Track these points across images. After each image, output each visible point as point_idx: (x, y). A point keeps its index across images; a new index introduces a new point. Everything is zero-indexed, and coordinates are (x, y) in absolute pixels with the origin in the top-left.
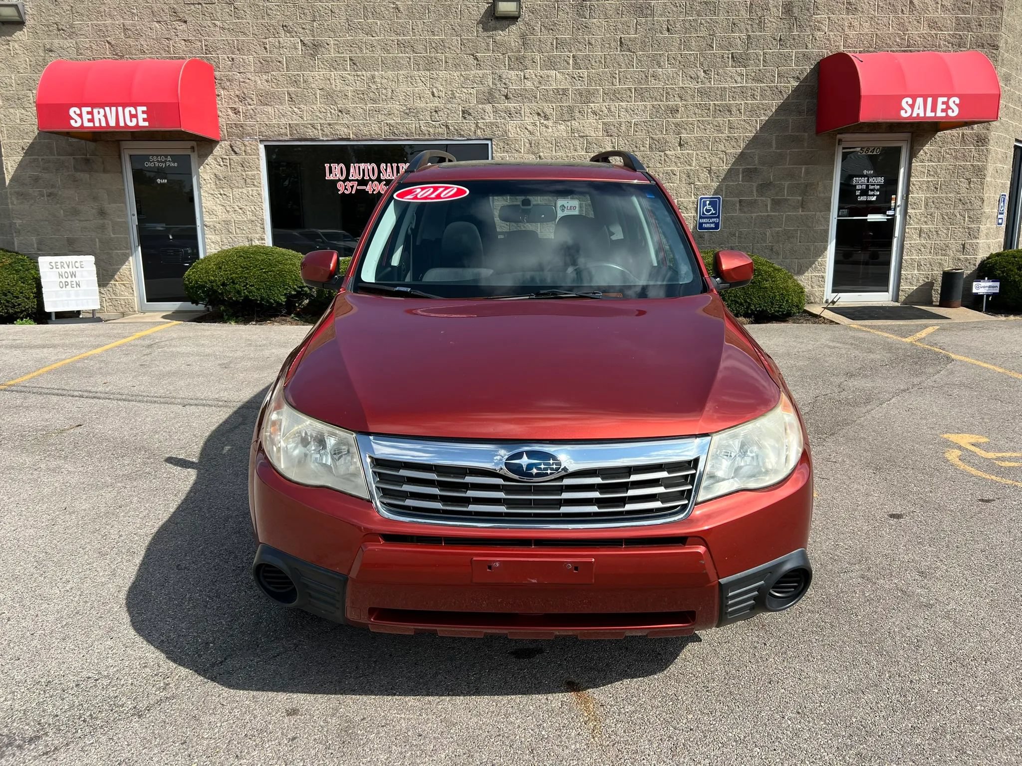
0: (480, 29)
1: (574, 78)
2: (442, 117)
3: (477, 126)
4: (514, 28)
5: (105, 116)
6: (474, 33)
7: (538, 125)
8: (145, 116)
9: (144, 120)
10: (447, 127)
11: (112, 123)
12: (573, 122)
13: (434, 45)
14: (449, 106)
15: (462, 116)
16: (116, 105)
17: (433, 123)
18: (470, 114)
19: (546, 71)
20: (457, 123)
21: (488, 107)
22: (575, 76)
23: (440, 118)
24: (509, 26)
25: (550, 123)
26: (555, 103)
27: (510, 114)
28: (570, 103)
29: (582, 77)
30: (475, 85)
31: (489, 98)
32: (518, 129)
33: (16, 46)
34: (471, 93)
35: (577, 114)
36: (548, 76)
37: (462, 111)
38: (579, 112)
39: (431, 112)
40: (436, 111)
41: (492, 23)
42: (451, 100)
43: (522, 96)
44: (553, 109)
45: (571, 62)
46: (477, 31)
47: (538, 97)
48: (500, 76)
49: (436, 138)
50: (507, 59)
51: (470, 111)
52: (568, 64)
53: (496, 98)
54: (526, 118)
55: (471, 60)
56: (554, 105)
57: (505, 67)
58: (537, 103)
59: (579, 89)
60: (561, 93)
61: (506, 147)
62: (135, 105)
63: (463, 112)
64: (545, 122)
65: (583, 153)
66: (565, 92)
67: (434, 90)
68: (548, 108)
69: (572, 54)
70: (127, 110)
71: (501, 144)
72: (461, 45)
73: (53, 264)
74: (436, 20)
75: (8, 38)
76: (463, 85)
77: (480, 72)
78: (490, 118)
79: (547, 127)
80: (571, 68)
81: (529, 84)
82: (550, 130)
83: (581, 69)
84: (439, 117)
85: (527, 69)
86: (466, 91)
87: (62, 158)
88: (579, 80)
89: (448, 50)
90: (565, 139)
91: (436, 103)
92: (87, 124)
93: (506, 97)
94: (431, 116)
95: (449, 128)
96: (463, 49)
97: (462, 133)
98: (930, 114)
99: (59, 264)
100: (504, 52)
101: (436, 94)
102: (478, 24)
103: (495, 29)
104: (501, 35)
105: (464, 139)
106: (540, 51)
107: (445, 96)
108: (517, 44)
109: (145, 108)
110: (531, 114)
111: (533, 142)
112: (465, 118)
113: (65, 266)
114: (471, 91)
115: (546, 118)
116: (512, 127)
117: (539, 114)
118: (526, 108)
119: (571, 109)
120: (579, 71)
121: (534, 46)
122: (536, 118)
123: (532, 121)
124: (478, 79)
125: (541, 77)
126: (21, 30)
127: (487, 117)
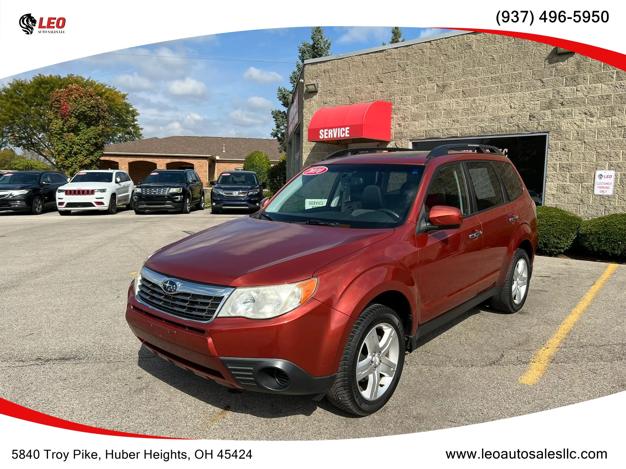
0: (547, 63)
1: (617, 87)
2: (515, 120)
3: (539, 124)
4: (571, 59)
5: (333, 133)
6: (543, 65)
7: (585, 121)
8: (348, 132)
9: (348, 134)
10: (518, 126)
11: (335, 136)
12: (614, 117)
13: (514, 77)
14: (521, 113)
15: (529, 119)
16: (338, 127)
17: (509, 124)
18: (534, 117)
19: (594, 84)
20: (525, 123)
21: (548, 112)
22: (618, 85)
23: (514, 121)
24: (568, 58)
25: (594, 119)
26: (599, 105)
27: (564, 115)
28: (613, 104)
29: (623, 86)
30: (540, 99)
31: (550, 106)
32: (569, 124)
33: (313, 102)
34: (536, 104)
35: (617, 111)
36: (595, 88)
37: (529, 115)
38: (619, 110)
39: (508, 118)
40: (511, 117)
41: (555, 58)
42: (522, 109)
43: (574, 102)
44: (598, 109)
45: (615, 76)
46: (545, 64)
47: (586, 102)
48: (558, 91)
49: (510, 133)
50: (564, 79)
51: (534, 115)
52: (612, 77)
53: (554, 105)
54: (576, 117)
55: (539, 83)
56: (599, 107)
57: (563, 85)
58: (585, 106)
59: (620, 94)
60: (605, 98)
61: (559, 136)
62: (345, 127)
63: (530, 116)
64: (590, 119)
65: (621, 138)
66: (608, 97)
67: (512, 104)
68: (592, 109)
69: (616, 71)
70: (342, 129)
71: (556, 135)
72: (533, 74)
73: (311, 203)
74: (518, 62)
75: (311, 99)
76: (532, 99)
77: (544, 90)
78: (549, 118)
79: (592, 122)
80: (615, 80)
81: (580, 94)
82: (595, 123)
83: (622, 80)
84: (513, 120)
85: (579, 84)
86: (533, 103)
87: (324, 153)
88: (621, 88)
89: (523, 78)
90: (606, 129)
91: (513, 112)
92: (326, 137)
93: (562, 104)
94: (508, 120)
95: (519, 127)
96: (533, 77)
97: (528, 129)
99: (313, 203)
100: (563, 75)
101: (513, 107)
102: (545, 60)
103: (558, 61)
104: (561, 65)
105: (529, 133)
106: (591, 71)
107: (519, 107)
108: (573, 69)
109: (348, 128)
110: (580, 114)
111: (580, 132)
112: (531, 120)
113: (316, 204)
114: (537, 102)
115: (592, 115)
116: (564, 124)
117: (586, 114)
118: (576, 111)
119: (612, 109)
120: (621, 82)
121: (585, 69)
122: (584, 116)
123: (581, 119)
124: (542, 94)
125: (590, 89)
126: (316, 95)
127: (547, 118)
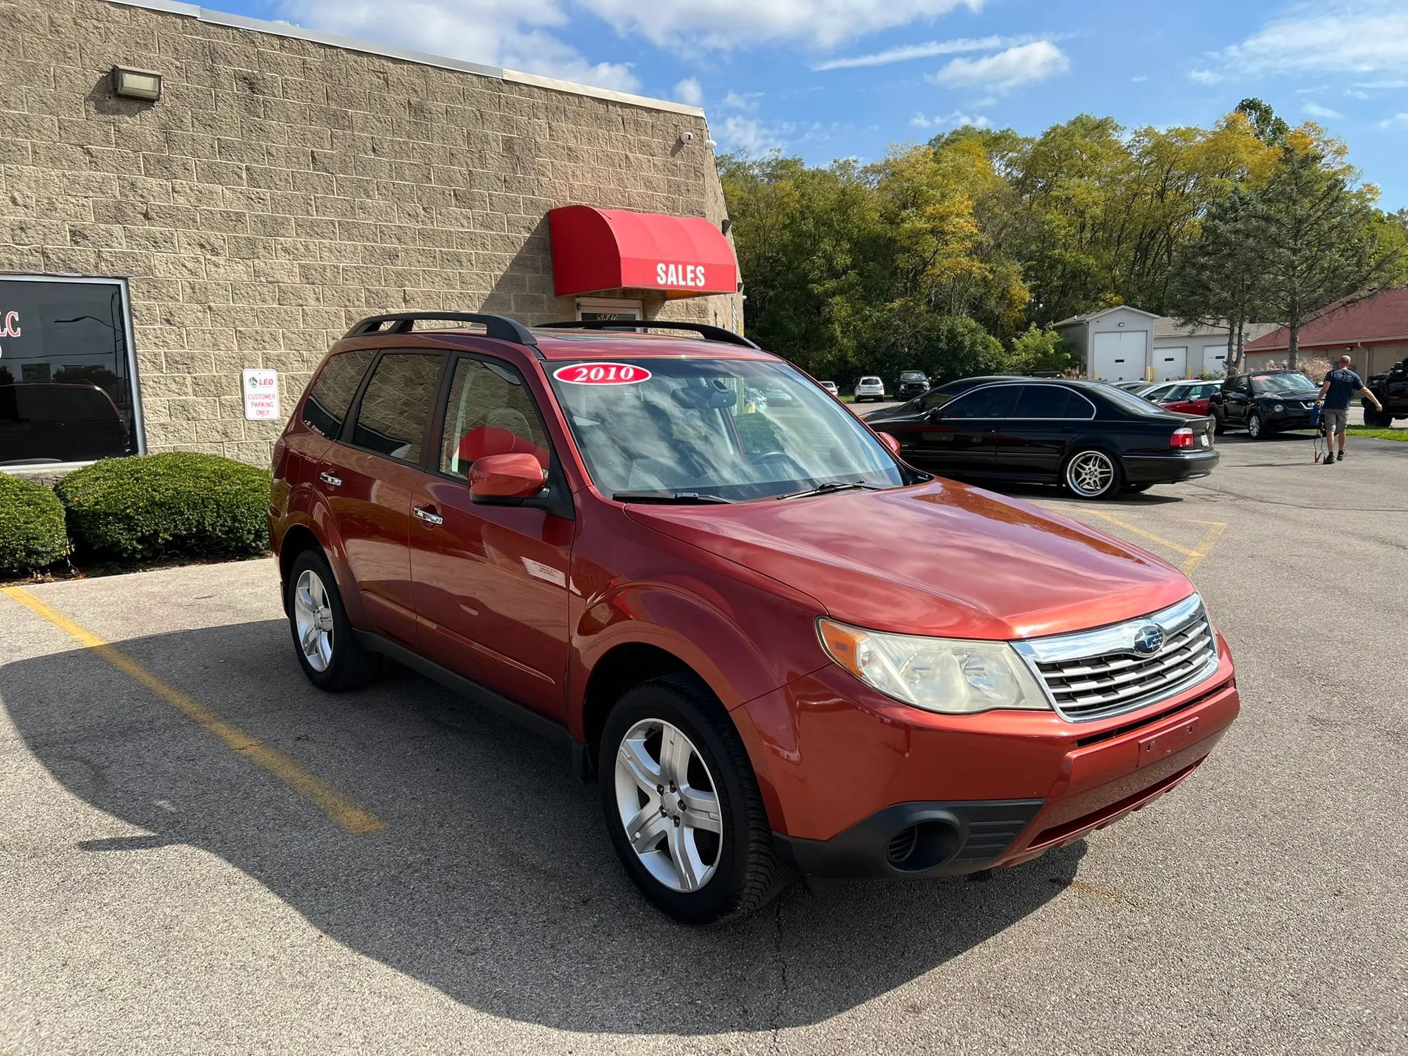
0: (92, 109)
1: (252, 199)
2: (34, 239)
3: (99, 256)
4: (147, 114)
6: (81, 114)
7: (203, 261)
10: (44, 254)
12: (256, 261)
13: (10, 123)
14: (46, 221)
15: (72, 240)
17: (17, 246)
18: (85, 237)
19: (207, 185)
20: (63, 249)
21: (117, 229)
22: (253, 196)
23: (31, 239)
24: (139, 111)
25: (221, 260)
26: (225, 231)
27: (155, 242)
28: (250, 234)
29: (263, 199)
30: (91, 194)
31: (118, 214)
32: (169, 265)
34: (83, 205)
35: (261, 251)
36: (211, 192)
37: (70, 231)
38: (264, 248)
39: (12, 230)
40: (22, 229)
41: (112, 102)
42: (49, 212)
43: (170, 216)
44: (224, 240)
45: (244, 176)
46: (87, 111)
47: (199, 221)
48: (132, 184)
49: (25, 271)
50: (141, 159)
51: (86, 233)
52: (240, 177)
53: (129, 216)
54: (182, 251)
55: (79, 153)
56: (224, 234)
57: (140, 171)
58: (198, 229)
59: (260, 216)
60: (234, 218)
61: (152, 291)
63: (73, 233)
64: (213, 258)
65: (275, 306)
66: (239, 217)
67: (16, 194)
68: (215, 237)
69: (244, 165)
71: (144, 287)
72: (60, 128)
74: (12, 85)
76: (70, 192)
77: (99, 175)
78: (122, 246)
79: (217, 266)
80: (245, 184)
81: (181, 200)
82: (222, 270)
83: (260, 187)
84: (27, 237)
85: (176, 178)
86: (73, 201)
88: (259, 202)
89: (36, 133)
90: (247, 285)
91: (21, 215)
93: (146, 216)
94: (13, 236)
95: (48, 257)
96: (63, 135)
97: (73, 266)
98: (682, 283)
100: (137, 149)
101: (20, 201)
102: (86, 100)
103: (117, 112)
104: (128, 123)
105: (77, 275)
106: (195, 154)
107: (37, 205)
108: (155, 138)
110: (189, 245)
111: (197, 286)
112: (77, 243)
114: (84, 201)
115: (214, 251)
116: (160, 261)
117: (202, 246)
118: (180, 235)
119: (251, 243)
120: (258, 190)
121: (184, 145)
122: (198, 251)
123: (193, 255)
124: (94, 184)
125: (201, 192)
127: (117, 245)
